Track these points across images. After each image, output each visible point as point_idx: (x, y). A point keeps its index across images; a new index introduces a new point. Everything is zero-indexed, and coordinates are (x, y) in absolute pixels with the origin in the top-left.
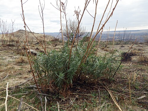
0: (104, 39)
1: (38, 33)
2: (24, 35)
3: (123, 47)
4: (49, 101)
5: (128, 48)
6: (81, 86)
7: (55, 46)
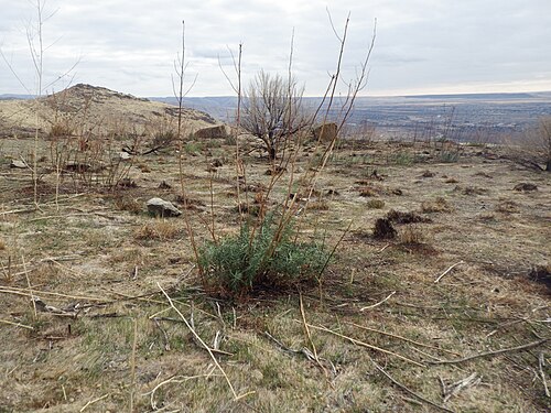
0: (392, 126)
1: (146, 100)
2: (93, 103)
3: (430, 176)
4: (222, 307)
5: (443, 180)
6: (267, 289)
7: (215, 171)
